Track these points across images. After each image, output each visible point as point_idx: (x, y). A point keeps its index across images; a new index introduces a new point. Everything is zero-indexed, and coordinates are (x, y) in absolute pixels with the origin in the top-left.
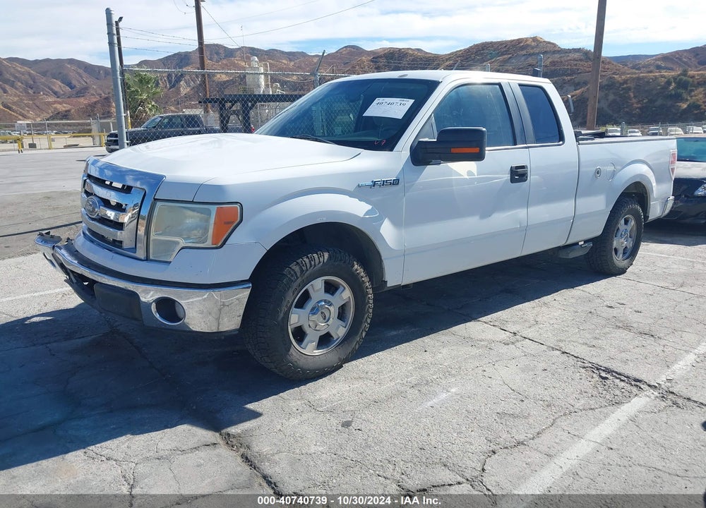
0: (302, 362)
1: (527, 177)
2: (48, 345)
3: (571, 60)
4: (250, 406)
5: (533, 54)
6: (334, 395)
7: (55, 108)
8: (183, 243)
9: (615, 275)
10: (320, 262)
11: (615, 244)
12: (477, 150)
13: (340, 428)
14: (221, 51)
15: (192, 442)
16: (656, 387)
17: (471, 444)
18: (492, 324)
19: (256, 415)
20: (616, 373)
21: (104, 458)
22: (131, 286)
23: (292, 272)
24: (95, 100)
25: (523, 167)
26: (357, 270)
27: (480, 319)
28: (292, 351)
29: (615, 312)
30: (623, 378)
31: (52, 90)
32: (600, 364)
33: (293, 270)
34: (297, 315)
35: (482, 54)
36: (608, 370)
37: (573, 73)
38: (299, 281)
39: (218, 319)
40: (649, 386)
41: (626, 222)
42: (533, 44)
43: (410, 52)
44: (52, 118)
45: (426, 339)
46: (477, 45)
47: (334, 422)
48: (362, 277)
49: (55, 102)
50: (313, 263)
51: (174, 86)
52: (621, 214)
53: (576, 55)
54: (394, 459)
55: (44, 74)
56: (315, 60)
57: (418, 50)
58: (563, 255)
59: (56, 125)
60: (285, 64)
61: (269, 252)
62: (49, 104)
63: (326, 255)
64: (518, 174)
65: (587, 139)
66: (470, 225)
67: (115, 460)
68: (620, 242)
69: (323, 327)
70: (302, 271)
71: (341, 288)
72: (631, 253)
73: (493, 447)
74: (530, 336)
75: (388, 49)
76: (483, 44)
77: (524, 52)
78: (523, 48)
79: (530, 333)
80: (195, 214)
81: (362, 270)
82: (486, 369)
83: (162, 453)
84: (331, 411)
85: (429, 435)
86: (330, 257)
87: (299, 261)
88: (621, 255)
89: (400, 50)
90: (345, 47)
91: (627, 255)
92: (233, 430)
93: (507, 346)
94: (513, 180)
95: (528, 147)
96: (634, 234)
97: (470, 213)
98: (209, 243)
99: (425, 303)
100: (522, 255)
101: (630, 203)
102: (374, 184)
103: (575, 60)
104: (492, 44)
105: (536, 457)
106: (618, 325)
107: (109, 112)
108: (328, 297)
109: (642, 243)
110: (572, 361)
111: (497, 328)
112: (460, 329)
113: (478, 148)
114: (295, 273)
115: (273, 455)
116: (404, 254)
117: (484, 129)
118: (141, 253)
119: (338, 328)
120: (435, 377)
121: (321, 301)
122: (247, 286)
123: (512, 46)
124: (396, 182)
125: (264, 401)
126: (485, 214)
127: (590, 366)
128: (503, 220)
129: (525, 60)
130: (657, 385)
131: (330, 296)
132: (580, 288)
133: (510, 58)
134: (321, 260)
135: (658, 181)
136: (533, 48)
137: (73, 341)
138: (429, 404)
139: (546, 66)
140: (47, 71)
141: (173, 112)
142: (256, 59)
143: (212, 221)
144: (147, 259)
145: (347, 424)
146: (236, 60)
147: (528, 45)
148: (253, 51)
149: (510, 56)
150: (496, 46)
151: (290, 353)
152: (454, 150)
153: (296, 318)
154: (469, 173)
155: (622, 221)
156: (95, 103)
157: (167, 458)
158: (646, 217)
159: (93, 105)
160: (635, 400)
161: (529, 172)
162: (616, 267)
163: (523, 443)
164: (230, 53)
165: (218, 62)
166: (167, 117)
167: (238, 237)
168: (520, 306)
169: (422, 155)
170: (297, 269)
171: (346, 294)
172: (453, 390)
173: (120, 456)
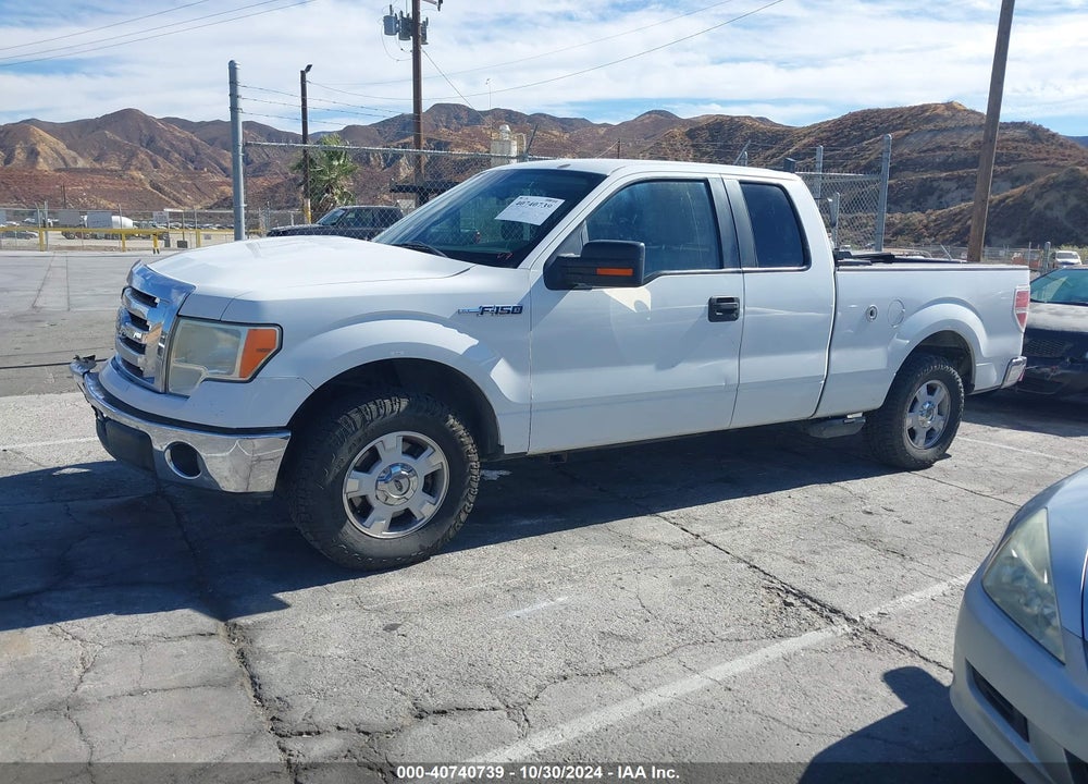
0: (361, 545)
1: (737, 314)
2: (69, 503)
3: (1008, 140)
4: (280, 596)
5: (946, 129)
6: (397, 592)
7: (223, 192)
8: (206, 374)
9: (909, 470)
10: (393, 411)
11: (909, 422)
12: (629, 272)
13: (380, 631)
14: (463, 114)
15: (187, 628)
16: (855, 621)
17: (541, 665)
18: (673, 521)
19: (283, 605)
20: (811, 599)
21: (69, 637)
22: (143, 426)
23: (349, 421)
24: (279, 181)
25: (732, 300)
26: (452, 426)
27: (661, 514)
28: (347, 528)
29: (868, 520)
30: (816, 606)
31: (220, 165)
32: (794, 585)
33: (351, 418)
34: (357, 481)
35: (861, 128)
36: (801, 595)
37: (1011, 160)
38: (359, 433)
39: (248, 478)
40: (847, 619)
41: (931, 390)
42: (946, 113)
43: (748, 122)
44: (218, 205)
45: (566, 534)
46: (855, 114)
47: (377, 623)
48: (461, 437)
49: (223, 183)
50: (382, 411)
51: (389, 165)
52: (917, 379)
53: (1018, 133)
54: (427, 673)
55: (212, 142)
56: (602, 132)
57: (762, 120)
58: (815, 433)
59: (222, 215)
60: (556, 136)
61: (317, 392)
62: (215, 185)
63: (404, 403)
64: (722, 310)
65: (857, 264)
66: (641, 377)
67: (82, 641)
68: (920, 419)
69: (397, 502)
70: (364, 420)
71: (429, 450)
72: (942, 440)
73: (568, 671)
74: (717, 542)
75: (714, 116)
76: (864, 112)
77: (931, 126)
78: (929, 120)
79: (717, 538)
80: (228, 336)
81: (462, 427)
82: (624, 577)
83: (141, 638)
84: (379, 611)
85: (492, 649)
86: (410, 406)
87: (362, 407)
88: (922, 441)
89: (732, 118)
90: (649, 113)
91: (933, 441)
92: (242, 621)
93: (676, 552)
94: (712, 317)
95: (743, 272)
96: (946, 409)
97: (640, 360)
98: (236, 376)
99: (597, 487)
100: (731, 427)
101: (935, 361)
102: (483, 310)
103: (1014, 140)
104: (878, 112)
105: (618, 688)
106: (862, 537)
107: (295, 199)
108: (408, 460)
109: (962, 424)
110: (756, 577)
111: (677, 528)
112: (622, 525)
113: (631, 270)
114: (354, 422)
115: (276, 653)
116: (531, 410)
117: (642, 244)
118: (159, 386)
119: (422, 505)
120: (546, 581)
121: (397, 465)
122: (284, 435)
123: (912, 115)
124: (518, 310)
125: (302, 592)
126: (666, 362)
127: (779, 586)
128: (692, 373)
129: (931, 138)
130: (858, 619)
131: (413, 460)
132: (842, 484)
133: (907, 135)
134: (396, 407)
135: (990, 332)
136: (945, 120)
137: (101, 501)
138: (517, 613)
139: (966, 149)
140: (215, 139)
141: (386, 202)
142: (508, 129)
143: (242, 347)
144: (166, 392)
145: (391, 628)
146: (483, 129)
147: (938, 115)
148: (511, 117)
149: (906, 131)
150: (884, 117)
151: (343, 531)
152: (600, 271)
153: (354, 485)
154: (638, 304)
155: (923, 389)
156: (277, 186)
157: (145, 645)
158: (968, 384)
159: (273, 189)
160: (808, 634)
161: (741, 306)
162: (911, 457)
163: (611, 672)
164: (476, 117)
165: (457, 130)
166: (352, 211)
167: (274, 370)
168: (731, 501)
169: (560, 276)
170: (357, 417)
171: (435, 459)
172: (560, 599)
173: (89, 635)
